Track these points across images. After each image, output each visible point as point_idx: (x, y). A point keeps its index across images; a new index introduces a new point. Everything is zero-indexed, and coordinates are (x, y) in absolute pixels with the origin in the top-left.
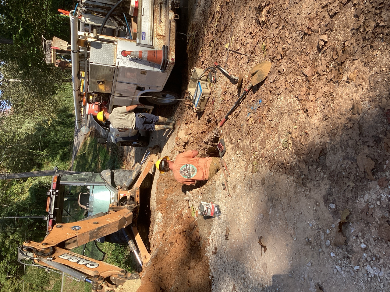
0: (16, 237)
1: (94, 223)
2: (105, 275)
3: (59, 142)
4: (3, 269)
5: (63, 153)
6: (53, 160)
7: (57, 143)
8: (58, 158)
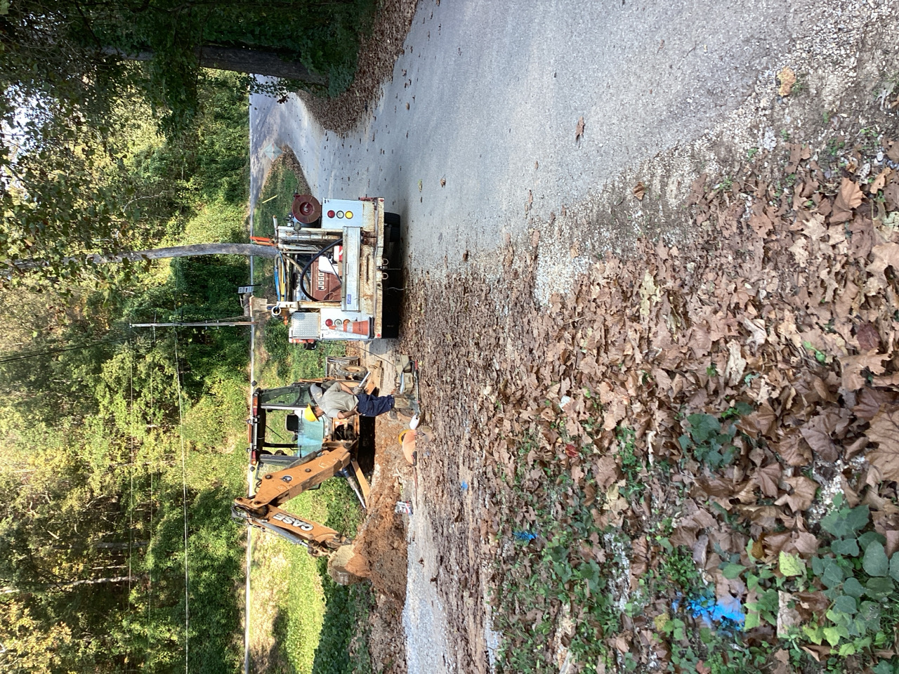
0: (157, 358)
1: (306, 471)
2: (320, 540)
3: (219, 159)
4: (140, 415)
5: (230, 183)
6: (211, 200)
7: (216, 162)
8: (221, 195)
